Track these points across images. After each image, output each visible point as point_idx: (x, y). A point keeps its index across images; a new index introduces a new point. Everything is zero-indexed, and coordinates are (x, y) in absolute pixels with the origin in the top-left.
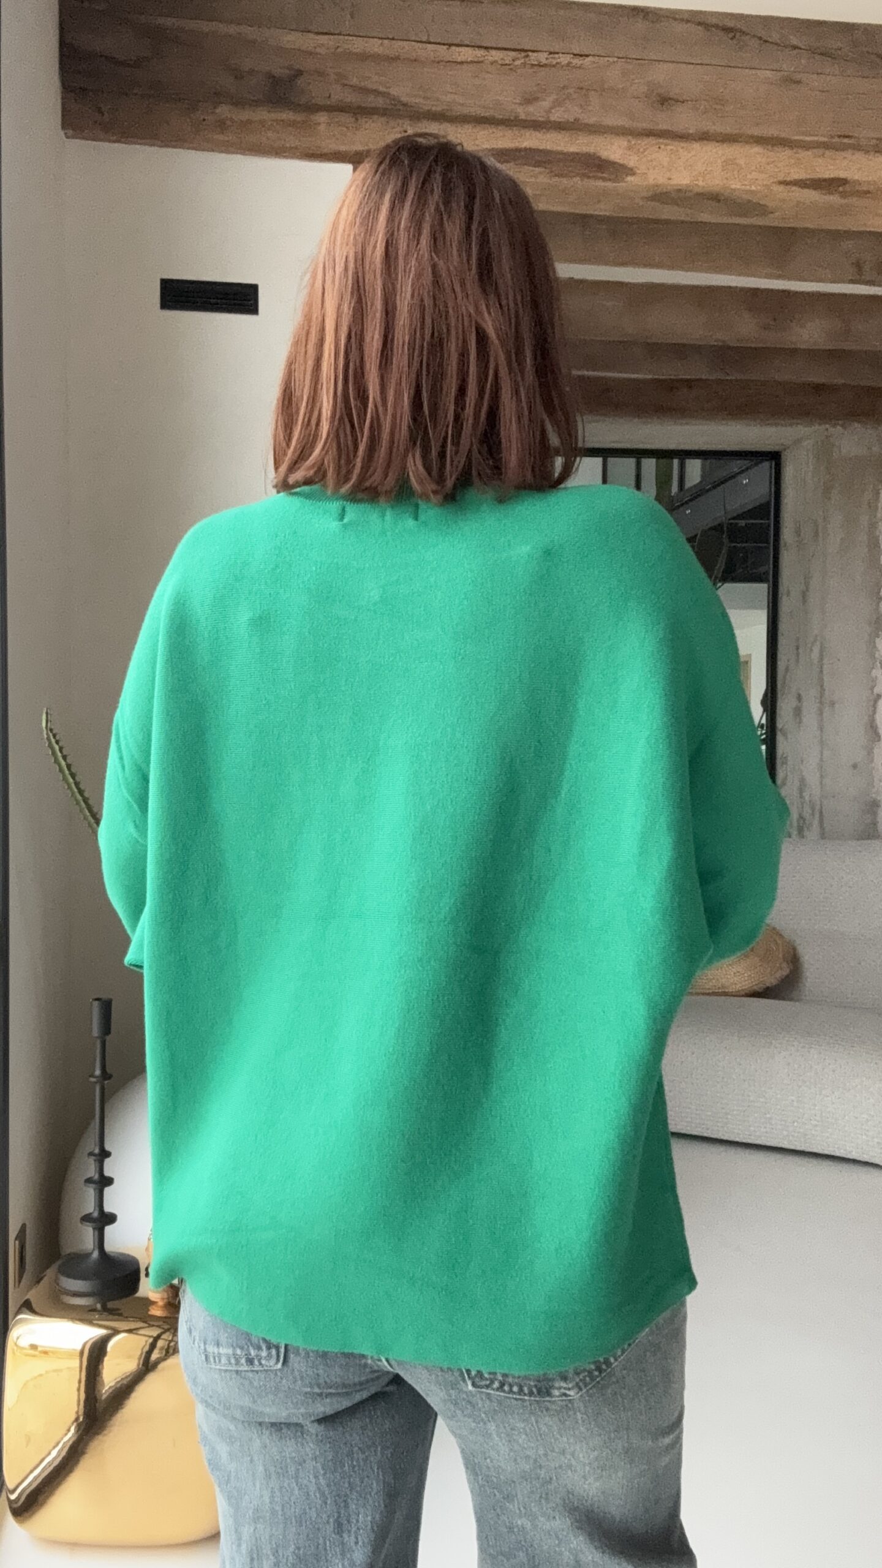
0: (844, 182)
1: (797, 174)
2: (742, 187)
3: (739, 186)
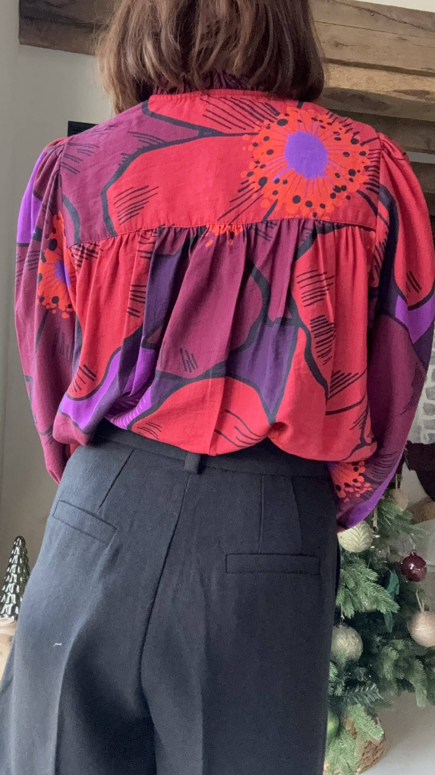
1: (403, 88)
2: (376, 92)
3: (374, 92)
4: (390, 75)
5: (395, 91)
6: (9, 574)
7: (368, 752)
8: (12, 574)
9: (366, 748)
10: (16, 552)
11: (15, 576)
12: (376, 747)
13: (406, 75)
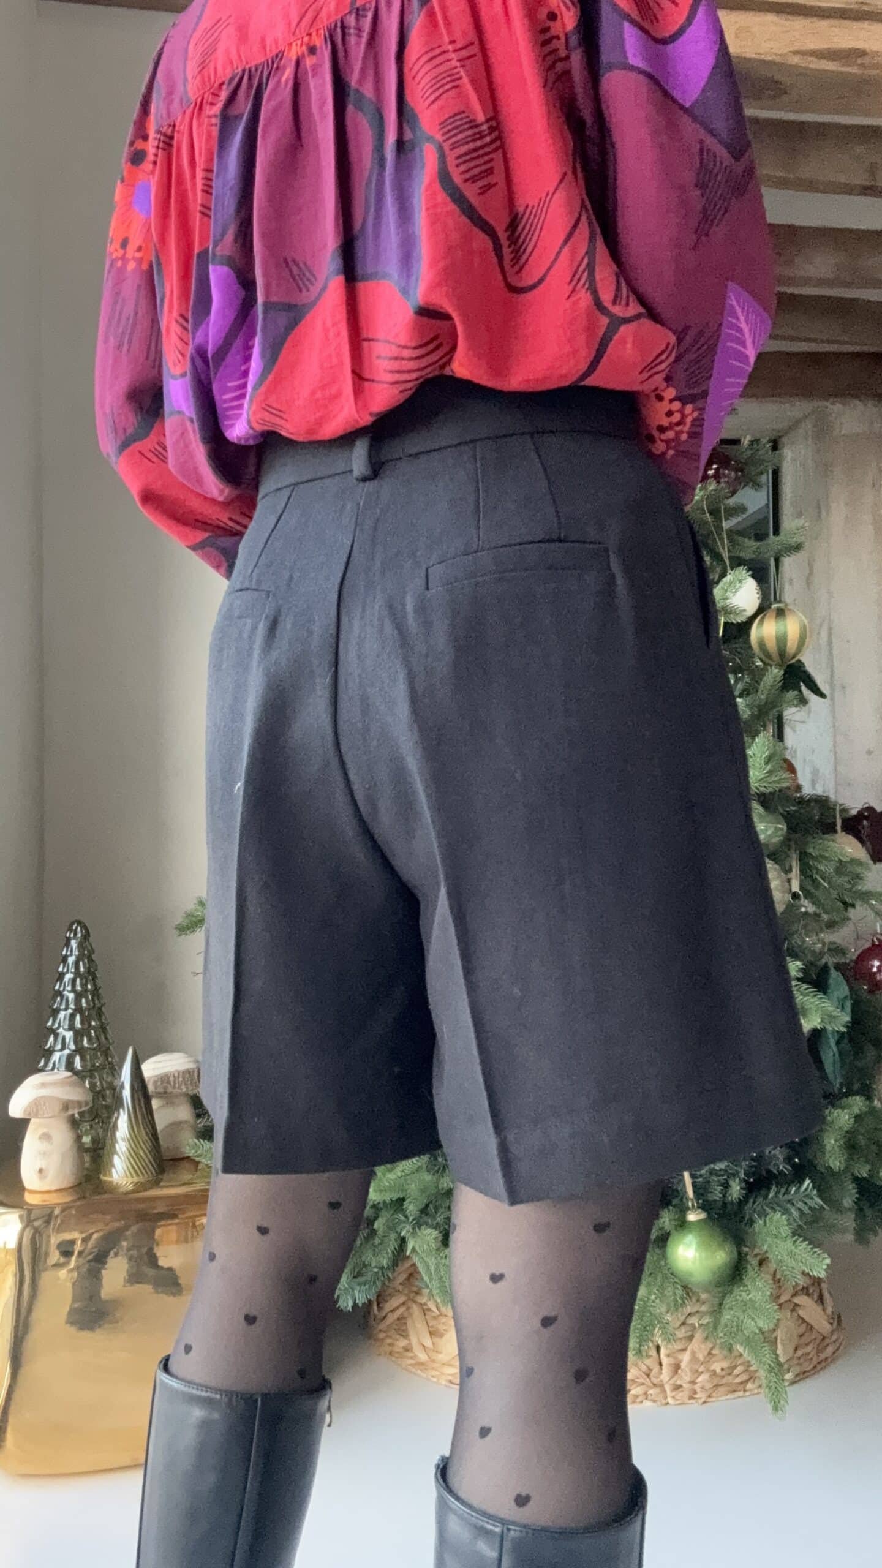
0: (863, 53)
1: (813, 45)
2: (757, 57)
3: (754, 56)
4: (783, 22)
5: (796, 53)
6: (60, 993)
7: (807, 1345)
8: (65, 993)
9: (801, 1336)
10: (71, 951)
11: (71, 996)
12: (824, 1338)
13: (815, 19)
